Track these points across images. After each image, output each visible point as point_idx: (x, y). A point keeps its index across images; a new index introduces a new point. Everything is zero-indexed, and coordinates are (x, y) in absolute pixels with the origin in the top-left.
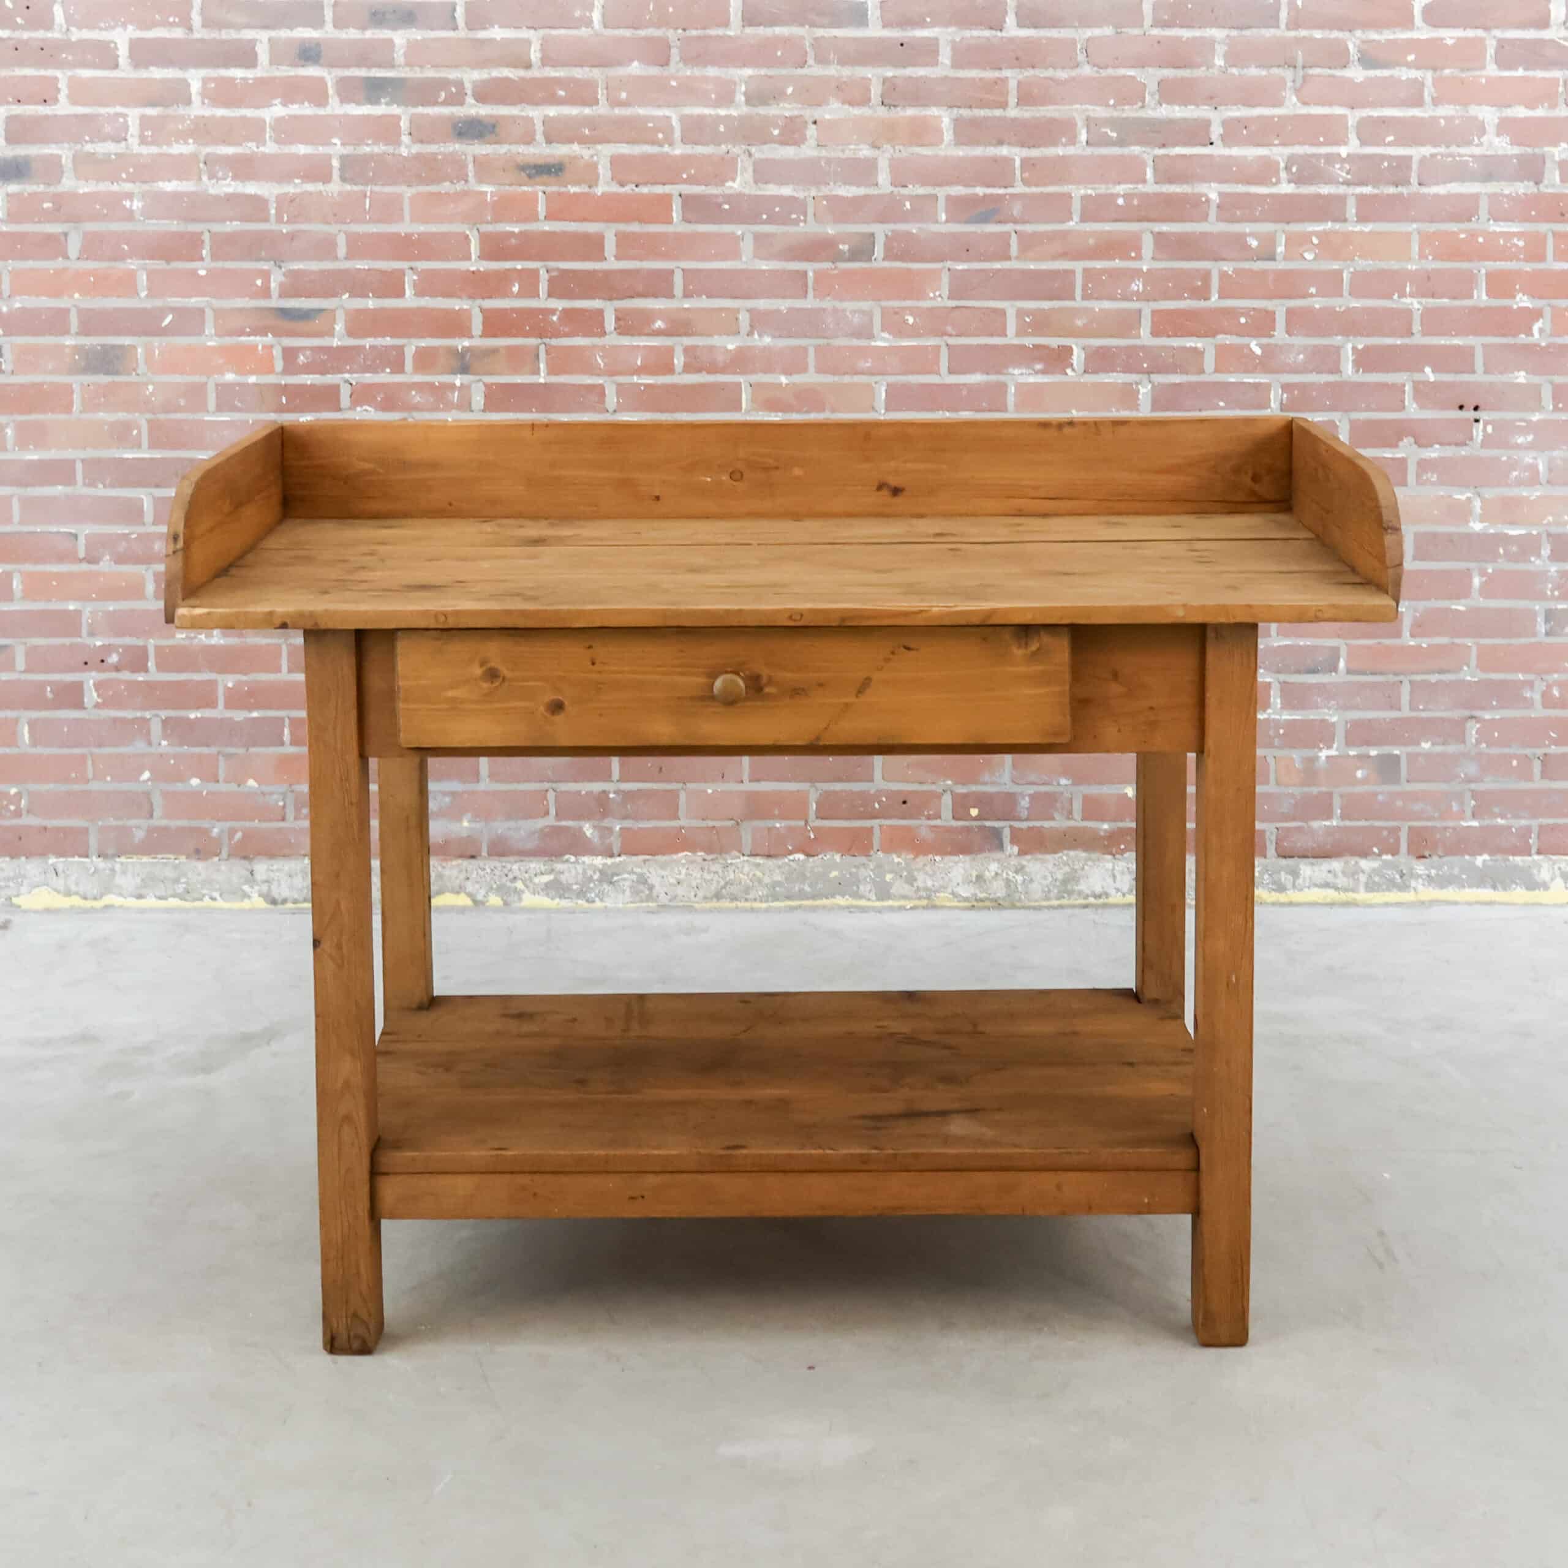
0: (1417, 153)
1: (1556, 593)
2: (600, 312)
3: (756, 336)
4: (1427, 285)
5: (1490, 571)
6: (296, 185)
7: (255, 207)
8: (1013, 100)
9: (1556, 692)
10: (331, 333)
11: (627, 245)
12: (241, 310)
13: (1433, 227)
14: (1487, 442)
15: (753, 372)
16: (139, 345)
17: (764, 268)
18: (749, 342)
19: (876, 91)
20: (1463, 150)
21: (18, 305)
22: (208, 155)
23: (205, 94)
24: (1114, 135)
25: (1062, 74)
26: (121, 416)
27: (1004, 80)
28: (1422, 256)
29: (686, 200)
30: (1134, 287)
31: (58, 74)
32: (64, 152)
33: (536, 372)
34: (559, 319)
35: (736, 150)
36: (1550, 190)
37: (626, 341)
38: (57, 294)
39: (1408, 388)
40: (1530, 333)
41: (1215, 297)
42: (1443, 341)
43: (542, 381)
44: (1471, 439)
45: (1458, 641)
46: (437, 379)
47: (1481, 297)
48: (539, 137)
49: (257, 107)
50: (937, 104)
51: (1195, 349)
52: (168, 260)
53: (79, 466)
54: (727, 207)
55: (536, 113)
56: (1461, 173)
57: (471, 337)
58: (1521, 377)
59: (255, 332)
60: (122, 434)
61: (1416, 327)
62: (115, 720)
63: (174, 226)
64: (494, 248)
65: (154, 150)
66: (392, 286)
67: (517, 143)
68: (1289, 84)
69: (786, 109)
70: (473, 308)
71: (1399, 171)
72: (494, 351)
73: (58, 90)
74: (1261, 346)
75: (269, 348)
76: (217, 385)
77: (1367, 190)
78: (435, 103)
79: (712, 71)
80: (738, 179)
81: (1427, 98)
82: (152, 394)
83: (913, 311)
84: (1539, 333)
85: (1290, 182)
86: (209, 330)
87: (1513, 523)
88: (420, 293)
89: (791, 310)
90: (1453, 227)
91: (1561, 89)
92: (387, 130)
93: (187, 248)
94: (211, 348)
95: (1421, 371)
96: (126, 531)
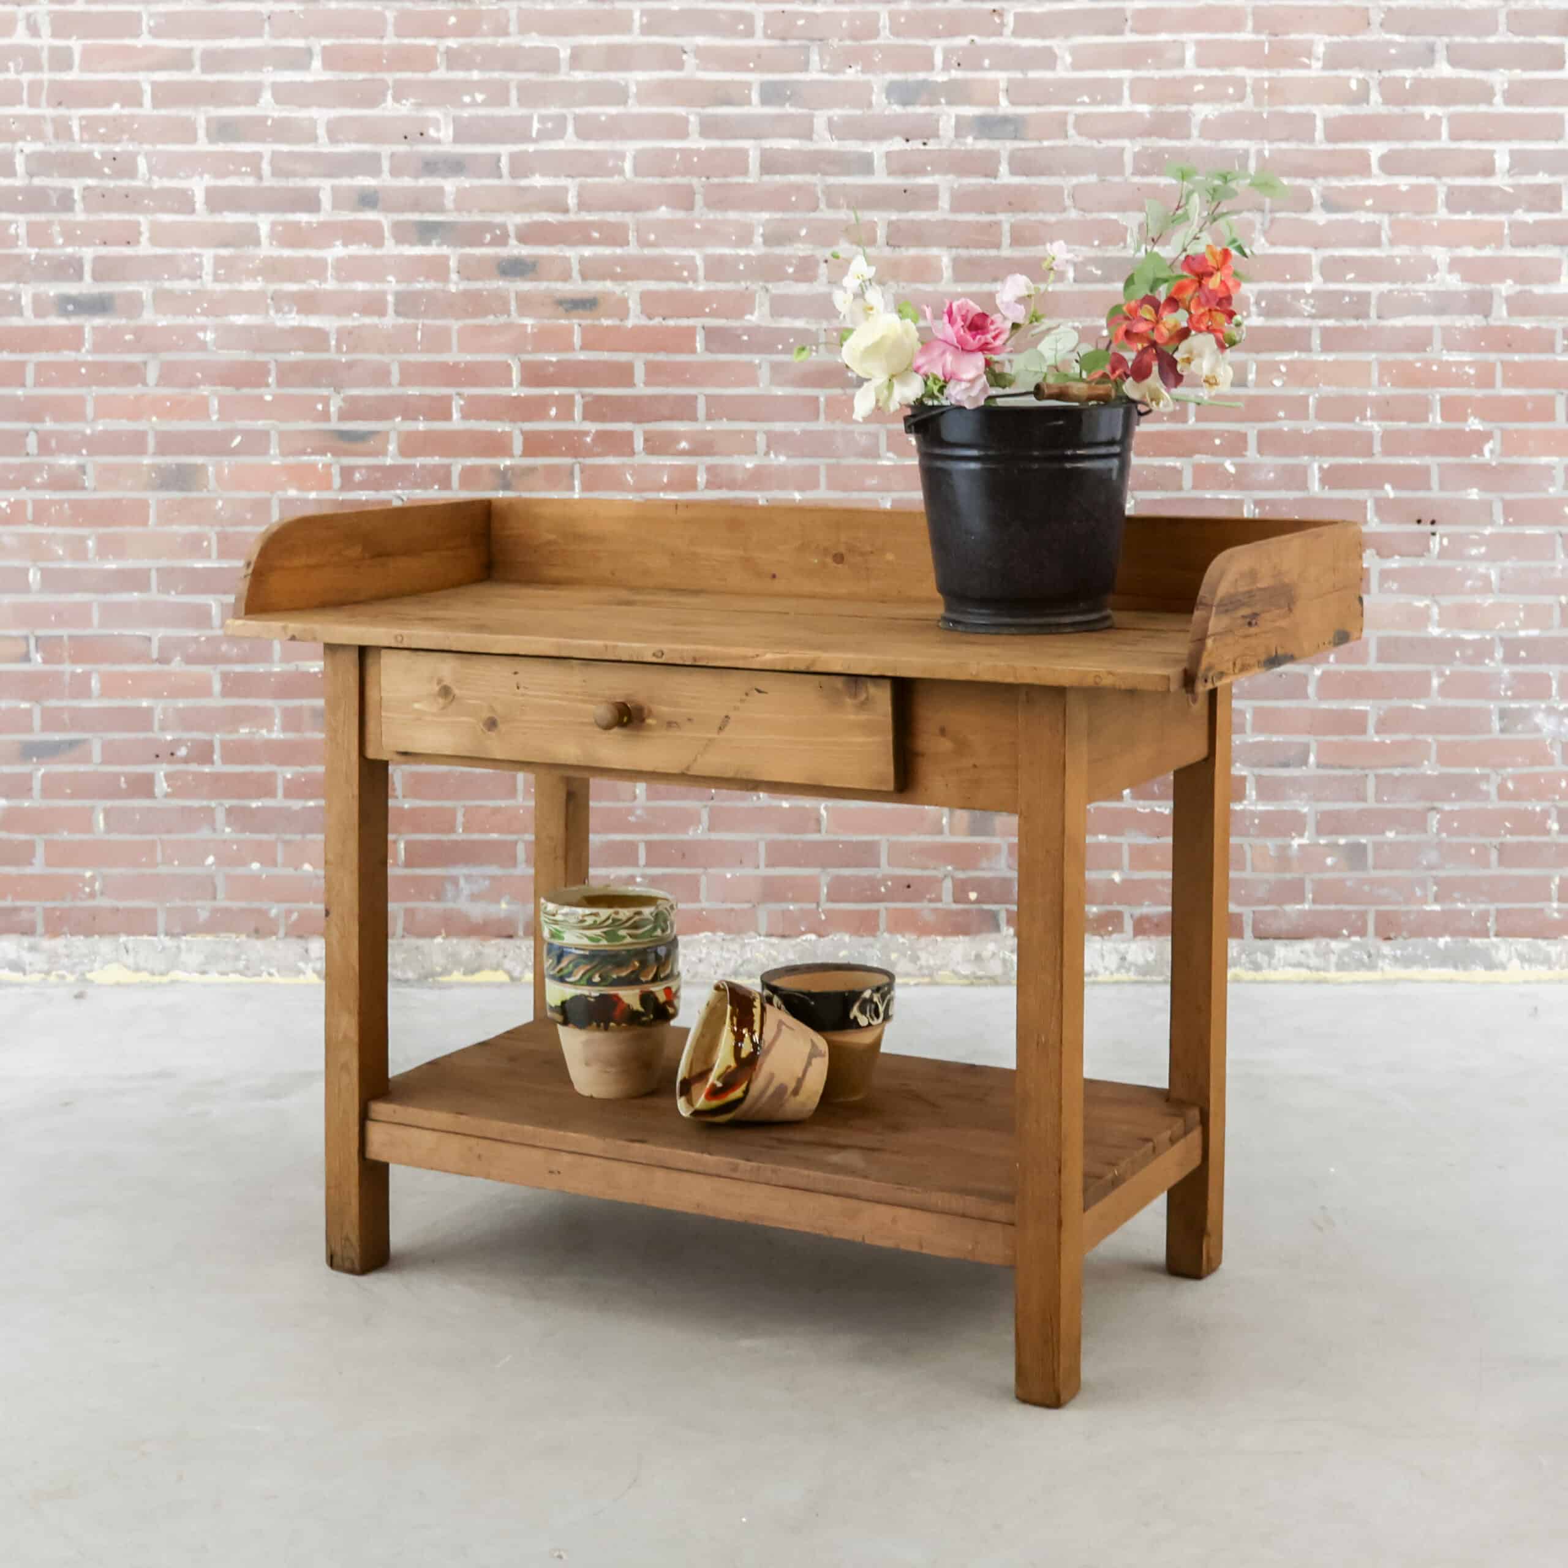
0: (1375, 289)
1: (1509, 693)
2: (630, 435)
3: (772, 455)
4: (1386, 409)
5: (1448, 672)
6: (354, 319)
7: (316, 339)
8: (1006, 240)
9: (1510, 785)
10: (384, 453)
11: (655, 372)
12: (303, 432)
13: (1390, 357)
14: (1443, 553)
15: (770, 489)
16: (211, 464)
17: (780, 393)
18: (765, 461)
19: (881, 233)
20: (1420, 287)
21: (100, 428)
22: (275, 292)
23: (273, 235)
24: (1099, 272)
25: (1051, 218)
26: (194, 528)
27: (998, 224)
28: (1382, 383)
29: (710, 333)
31: (141, 218)
32: (144, 289)
33: (571, 488)
34: (593, 440)
35: (756, 286)
36: (1499, 323)
37: (654, 460)
38: (134, 416)
39: (1370, 504)
40: (1480, 453)
41: (1192, 420)
42: (1401, 461)
43: (576, 496)
44: (1428, 550)
45: (1420, 737)
46: (481, 495)
47: (1436, 420)
48: (575, 274)
49: (320, 247)
50: (939, 244)
51: (1174, 468)
52: (238, 386)
53: (154, 575)
54: (745, 338)
55: (573, 253)
56: (1416, 306)
57: (511, 456)
58: (1474, 494)
59: (315, 452)
60: (194, 546)
61: (1377, 448)
62: (183, 809)
63: (243, 355)
64: (534, 375)
65: (226, 287)
66: (439, 409)
67: (557, 280)
68: (1258, 226)
69: (801, 250)
70: (514, 431)
71: (1359, 305)
72: (532, 470)
73: (140, 233)
74: (1235, 465)
75: (327, 466)
76: (281, 501)
77: (1330, 323)
78: (482, 244)
79: (732, 215)
80: (756, 313)
81: (1384, 238)
82: (222, 509)
84: (1490, 454)
85: (1259, 315)
86: (274, 450)
87: (1468, 628)
88: (466, 416)
89: (805, 432)
90: (1409, 357)
91: (1506, 231)
92: (437, 268)
93: (254, 375)
94: (276, 466)
95: (1382, 488)
96: (195, 634)
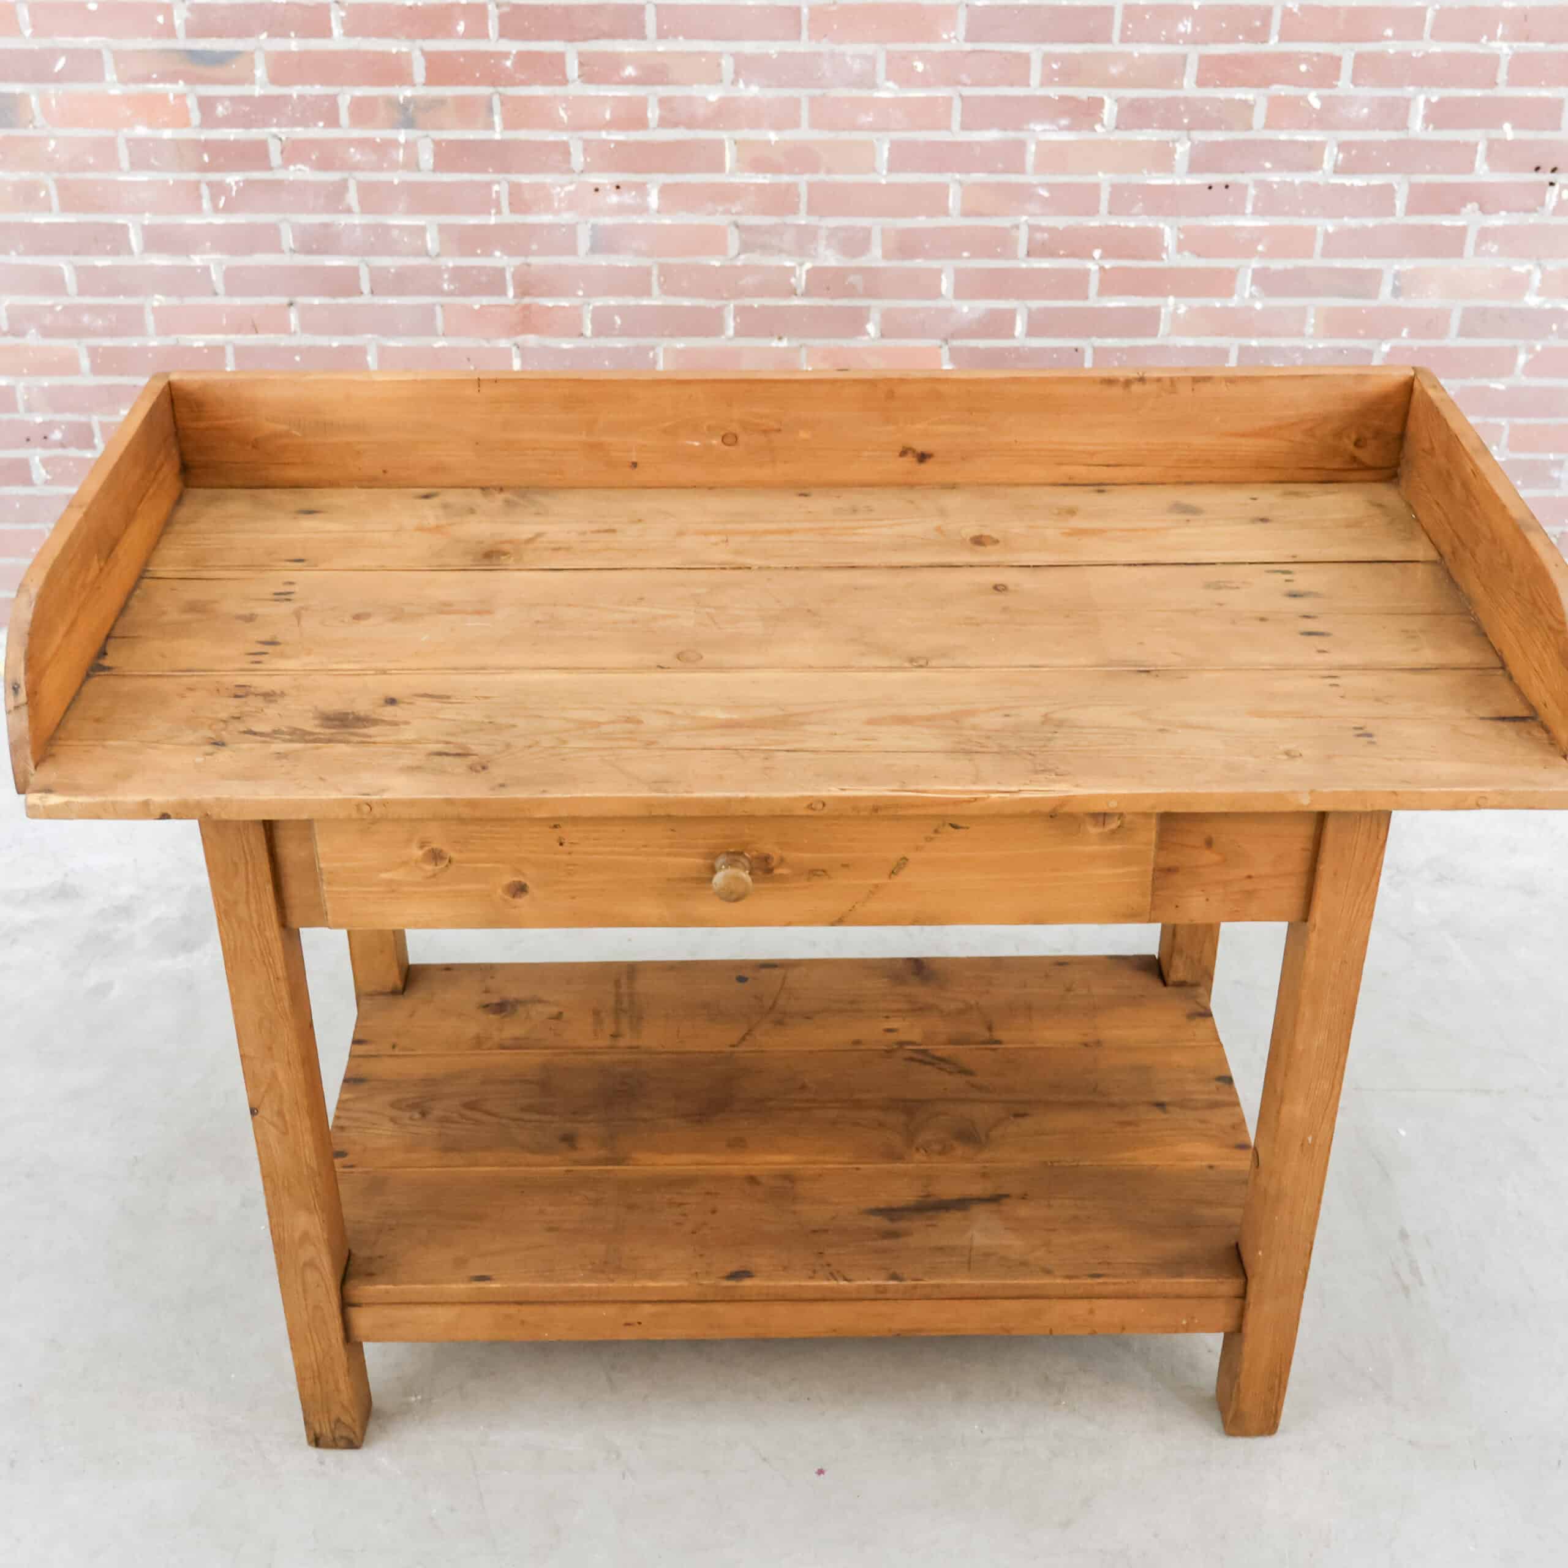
2: (560, 57)
3: (741, 85)
4: (1523, 26)
5: (1538, 348)
10: (250, 80)
12: (144, 52)
14: (1560, 207)
15: (737, 127)
16: (33, 94)
18: (733, 93)
26: (26, 175)
30: (1181, 28)
33: (490, 126)
34: (514, 64)
37: (592, 90)
39: (1481, 148)
41: (1274, 40)
42: (1530, 93)
43: (497, 136)
44: (1543, 204)
45: (1492, 420)
46: (379, 134)
51: (1245, 102)
57: (413, 85)
59: (163, 78)
60: (28, 195)
61: (1502, 76)
66: (316, 23)
70: (413, 51)
72: (441, 102)
74: (1320, 97)
75: (181, 97)
76: (128, 140)
82: (55, 151)
83: (922, 56)
86: (110, 76)
88: (349, 33)
89: (782, 54)
94: (115, 96)
95: (1500, 127)
96: (49, 302)
